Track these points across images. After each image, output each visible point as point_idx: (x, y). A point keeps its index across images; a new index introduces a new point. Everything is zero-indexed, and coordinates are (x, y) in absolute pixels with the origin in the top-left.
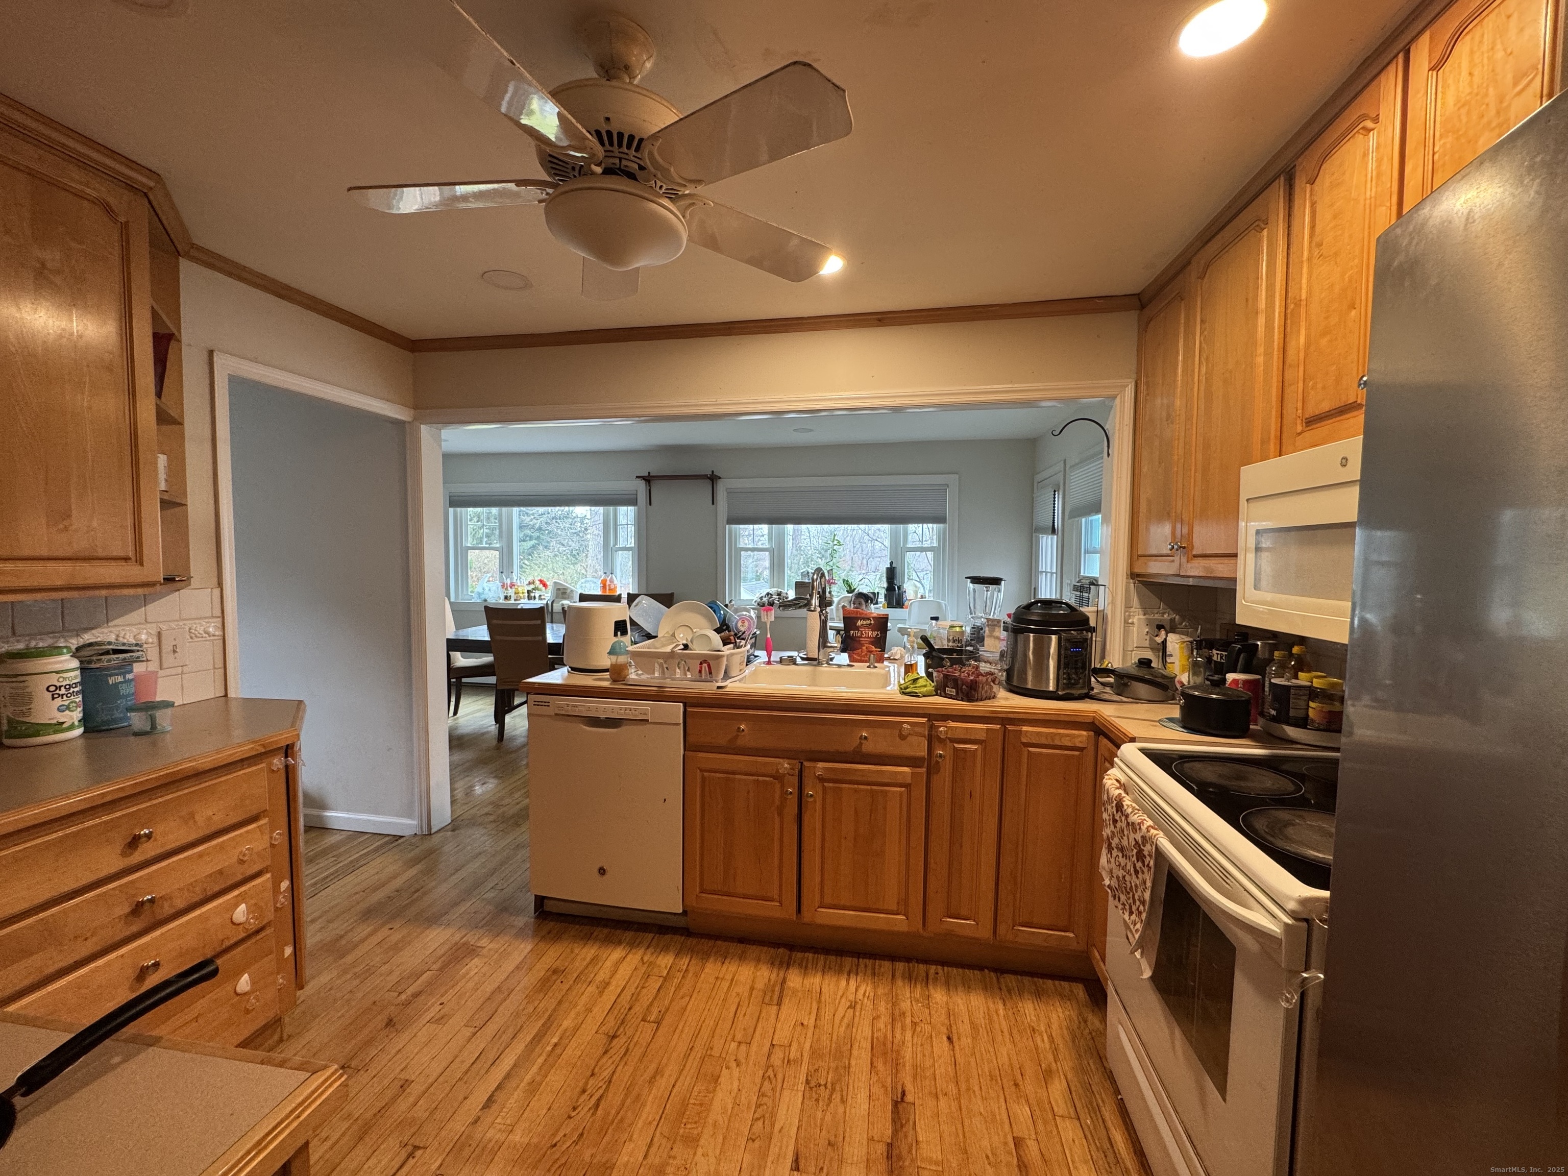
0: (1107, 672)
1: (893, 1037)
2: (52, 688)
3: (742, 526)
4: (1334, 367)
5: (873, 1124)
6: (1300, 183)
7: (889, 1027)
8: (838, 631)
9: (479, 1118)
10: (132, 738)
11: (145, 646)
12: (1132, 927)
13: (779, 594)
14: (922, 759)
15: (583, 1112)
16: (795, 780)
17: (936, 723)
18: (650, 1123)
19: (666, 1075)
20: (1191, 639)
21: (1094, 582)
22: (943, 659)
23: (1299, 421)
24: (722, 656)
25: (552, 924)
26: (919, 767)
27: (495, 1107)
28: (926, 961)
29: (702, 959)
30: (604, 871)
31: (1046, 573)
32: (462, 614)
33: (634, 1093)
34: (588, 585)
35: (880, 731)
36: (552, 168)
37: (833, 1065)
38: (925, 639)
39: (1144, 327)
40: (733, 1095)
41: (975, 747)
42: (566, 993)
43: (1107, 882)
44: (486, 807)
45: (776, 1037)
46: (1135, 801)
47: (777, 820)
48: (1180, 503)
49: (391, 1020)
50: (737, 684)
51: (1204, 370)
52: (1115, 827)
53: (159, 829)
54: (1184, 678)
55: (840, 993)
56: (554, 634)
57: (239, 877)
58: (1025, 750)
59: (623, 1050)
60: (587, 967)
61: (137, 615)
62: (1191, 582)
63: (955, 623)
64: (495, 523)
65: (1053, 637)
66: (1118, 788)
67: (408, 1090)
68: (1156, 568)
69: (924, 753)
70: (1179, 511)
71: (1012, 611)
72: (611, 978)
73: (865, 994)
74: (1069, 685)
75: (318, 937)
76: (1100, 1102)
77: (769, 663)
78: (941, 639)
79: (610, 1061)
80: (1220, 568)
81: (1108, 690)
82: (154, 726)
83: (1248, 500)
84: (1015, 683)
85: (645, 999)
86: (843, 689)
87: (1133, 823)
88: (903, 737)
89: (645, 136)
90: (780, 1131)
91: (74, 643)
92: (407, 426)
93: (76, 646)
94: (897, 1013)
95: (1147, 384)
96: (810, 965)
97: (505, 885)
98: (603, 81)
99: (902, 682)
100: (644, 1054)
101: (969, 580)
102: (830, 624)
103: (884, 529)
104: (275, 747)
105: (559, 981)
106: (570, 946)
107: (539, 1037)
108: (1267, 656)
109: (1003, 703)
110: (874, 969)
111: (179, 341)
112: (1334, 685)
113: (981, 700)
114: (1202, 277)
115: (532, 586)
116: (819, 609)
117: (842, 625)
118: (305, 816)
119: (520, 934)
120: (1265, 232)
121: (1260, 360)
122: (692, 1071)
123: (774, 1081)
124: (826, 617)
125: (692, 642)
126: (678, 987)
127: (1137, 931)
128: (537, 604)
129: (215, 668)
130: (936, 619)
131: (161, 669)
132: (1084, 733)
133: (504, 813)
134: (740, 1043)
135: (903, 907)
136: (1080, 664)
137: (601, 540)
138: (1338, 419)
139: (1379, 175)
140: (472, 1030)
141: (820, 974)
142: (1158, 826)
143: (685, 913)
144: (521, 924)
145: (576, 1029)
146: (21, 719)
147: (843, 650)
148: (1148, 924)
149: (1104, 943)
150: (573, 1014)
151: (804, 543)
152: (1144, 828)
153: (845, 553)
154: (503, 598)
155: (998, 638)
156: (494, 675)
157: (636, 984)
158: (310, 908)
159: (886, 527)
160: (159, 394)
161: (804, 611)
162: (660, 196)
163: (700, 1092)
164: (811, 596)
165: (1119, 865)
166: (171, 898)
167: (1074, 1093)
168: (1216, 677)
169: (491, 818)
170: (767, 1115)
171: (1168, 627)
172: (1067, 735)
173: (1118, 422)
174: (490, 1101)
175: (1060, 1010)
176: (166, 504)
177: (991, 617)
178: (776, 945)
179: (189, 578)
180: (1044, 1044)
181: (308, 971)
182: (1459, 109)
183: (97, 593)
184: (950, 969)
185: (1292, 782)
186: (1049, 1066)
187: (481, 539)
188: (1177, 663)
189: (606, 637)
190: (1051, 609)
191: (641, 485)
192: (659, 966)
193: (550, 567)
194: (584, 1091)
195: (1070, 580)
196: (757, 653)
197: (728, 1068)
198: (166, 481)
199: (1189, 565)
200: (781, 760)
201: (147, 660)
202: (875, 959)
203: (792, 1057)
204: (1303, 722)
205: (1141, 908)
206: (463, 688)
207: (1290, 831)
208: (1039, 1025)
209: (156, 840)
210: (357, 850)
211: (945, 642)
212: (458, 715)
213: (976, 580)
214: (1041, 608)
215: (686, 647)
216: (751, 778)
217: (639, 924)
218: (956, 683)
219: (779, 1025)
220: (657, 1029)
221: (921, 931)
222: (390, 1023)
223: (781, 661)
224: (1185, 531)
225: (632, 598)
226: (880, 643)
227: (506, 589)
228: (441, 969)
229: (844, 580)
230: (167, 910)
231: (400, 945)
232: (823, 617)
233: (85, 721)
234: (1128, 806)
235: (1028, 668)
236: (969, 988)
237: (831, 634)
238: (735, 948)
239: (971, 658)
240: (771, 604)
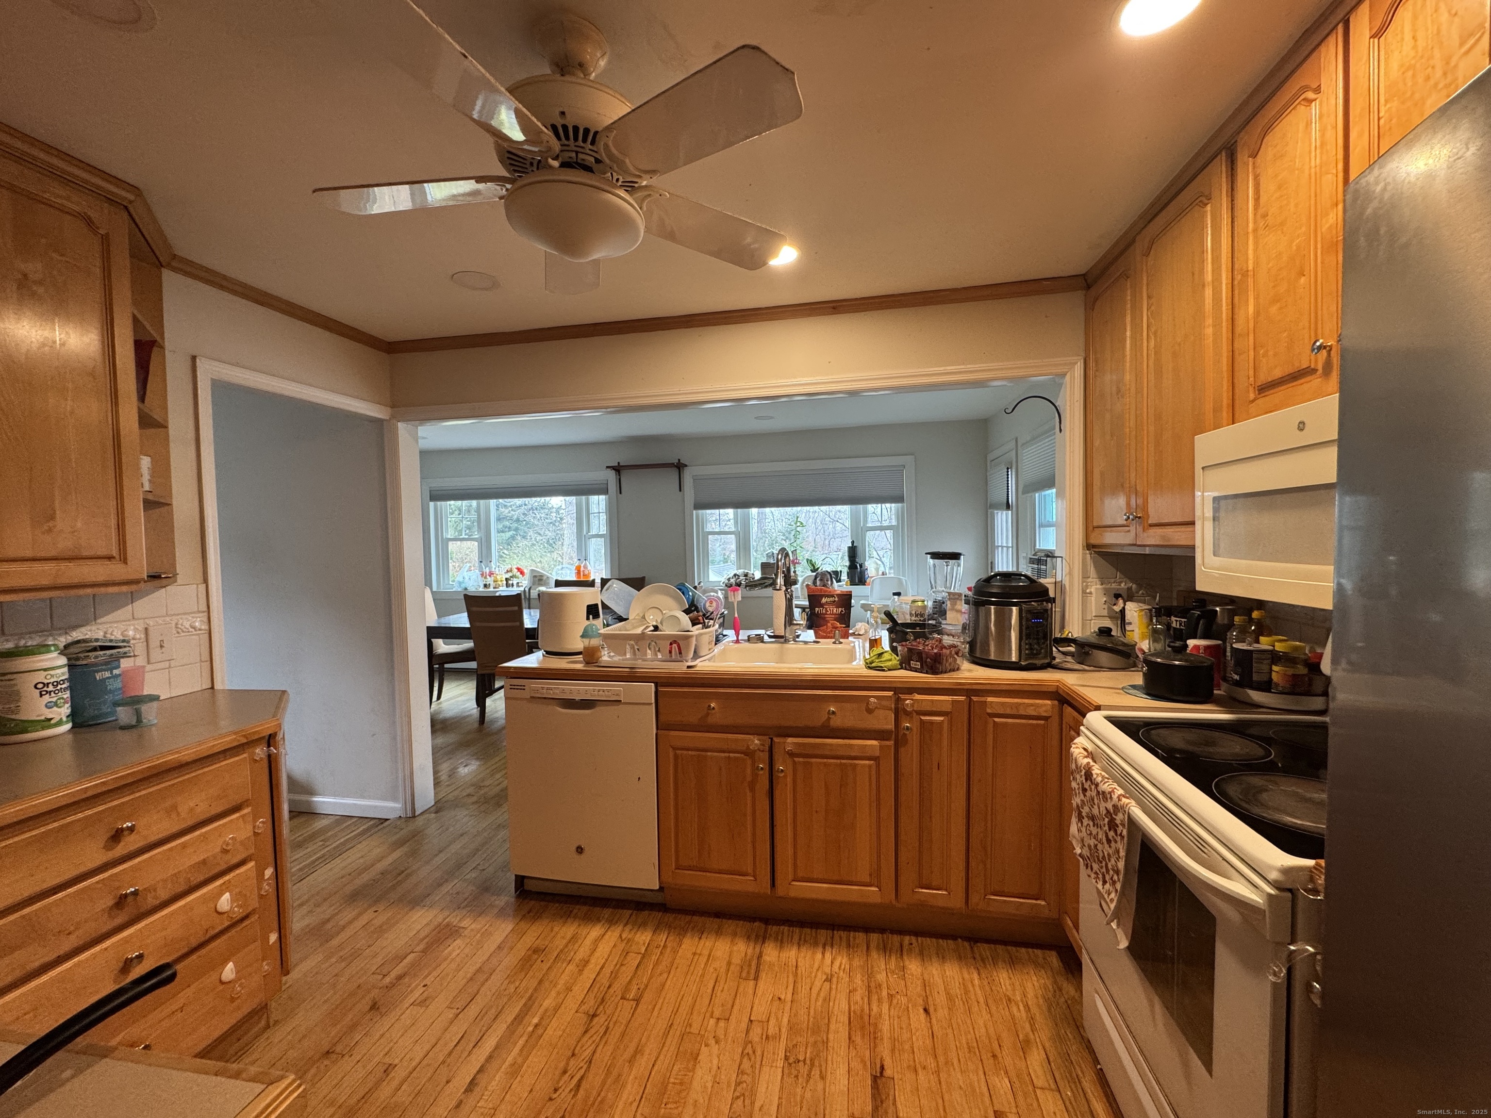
0: (1068, 641)
1: (870, 1010)
2: (40, 686)
3: (709, 511)
4: (1285, 335)
5: (853, 1100)
6: (1242, 157)
7: (866, 999)
8: (804, 609)
9: (461, 1101)
10: (119, 732)
11: (132, 642)
12: (1106, 896)
13: (746, 575)
14: (889, 732)
15: (564, 1094)
16: (766, 756)
17: (902, 696)
18: (631, 1103)
19: (647, 1051)
20: (1150, 607)
21: (1050, 555)
22: (907, 633)
23: (1251, 389)
24: (691, 636)
25: (533, 902)
26: (887, 740)
27: (477, 1090)
28: (901, 932)
29: (679, 934)
30: (582, 849)
31: (1002, 547)
32: (443, 603)
33: (615, 1073)
34: (563, 572)
35: (848, 706)
36: (511, 164)
37: (812, 1040)
38: (888, 614)
39: (1090, 306)
40: (713, 1073)
41: (942, 718)
42: (546, 973)
43: (1078, 851)
44: (468, 788)
45: (753, 1014)
46: (1103, 769)
47: (749, 794)
48: (1133, 475)
49: (375, 1003)
50: (707, 663)
51: (1152, 344)
52: (1085, 796)
53: (141, 823)
54: (1145, 645)
55: (816, 966)
56: (530, 619)
57: (223, 867)
58: (990, 720)
59: (602, 1030)
60: (566, 946)
61: (124, 612)
62: (1147, 551)
63: (917, 598)
64: (474, 516)
65: (1014, 608)
66: (1086, 757)
67: (393, 1074)
68: (1111, 538)
69: (891, 726)
70: (1133, 483)
71: (973, 585)
72: (590, 956)
73: (840, 966)
74: (1032, 655)
75: (307, 921)
76: (1080, 1073)
77: (737, 641)
78: (904, 613)
79: (590, 1042)
80: (1178, 537)
81: (1069, 659)
82: (139, 720)
83: (1203, 468)
84: (978, 655)
85: (624, 978)
86: (810, 665)
87: (1104, 793)
88: (870, 711)
89: (600, 129)
90: (760, 1110)
91: (62, 641)
92: (385, 423)
93: (64, 644)
94: (873, 985)
95: (1096, 361)
96: (785, 939)
97: (487, 865)
98: (558, 76)
99: (868, 657)
100: (623, 1034)
101: (929, 556)
102: (795, 602)
103: (844, 511)
104: (256, 737)
105: (539, 960)
106: (550, 924)
107: (519, 1019)
108: (1226, 622)
109: (967, 674)
110: (848, 940)
111: (162, 347)
112: (1296, 648)
113: (946, 672)
114: (1147, 254)
115: (510, 574)
116: (784, 588)
117: (807, 603)
118: (291, 802)
119: (502, 913)
120: (1209, 207)
121: (1209, 331)
122: (672, 1049)
123: (753, 1059)
124: (791, 596)
125: (661, 623)
126: (657, 963)
127: (1112, 900)
128: (514, 591)
129: (201, 661)
130: (898, 594)
131: (149, 663)
132: (1049, 702)
133: (486, 793)
134: (718, 1019)
135: (875, 879)
136: (1041, 634)
137: (574, 528)
138: (1291, 385)
139: (1323, 144)
140: (455, 1011)
141: (795, 948)
142: (1129, 794)
143: (661, 889)
144: (502, 903)
145: (556, 1009)
146: (9, 716)
147: (810, 627)
148: (1122, 895)
149: (1077, 911)
150: (553, 994)
151: (769, 525)
152: (1115, 797)
153: (808, 535)
154: (482, 586)
155: (960, 611)
156: (475, 660)
157: (614, 963)
158: (294, 892)
159: (846, 508)
160: (142, 398)
161: (769, 591)
162: (615, 187)
163: (680, 1071)
164: (776, 575)
165: (1091, 834)
166: (155, 890)
167: (1052, 1064)
168: (1178, 644)
169: (474, 799)
170: (747, 1094)
171: (1125, 595)
172: (1032, 705)
173: (1068, 399)
174: (473, 1084)
175: (1034, 978)
176: (150, 504)
177: (952, 590)
178: (752, 919)
179: (175, 575)
180: (1021, 1014)
181: (293, 957)
182: (1403, 73)
183: (81, 592)
184: (924, 939)
185: (1260, 746)
186: (1027, 1036)
187: (460, 531)
188: (1137, 630)
189: (578, 620)
190: (1010, 581)
191: (612, 474)
192: (638, 943)
193: (528, 555)
194: (565, 1072)
195: (1026, 554)
196: (725, 632)
197: (707, 1045)
198: (150, 481)
199: (1145, 534)
200: (751, 737)
201: (135, 656)
202: (850, 931)
203: (770, 1033)
204: (1266, 686)
205: (1115, 877)
206: (446, 674)
207: (1265, 796)
208: (1014, 995)
209: (139, 832)
210: (344, 834)
211: (908, 617)
212: (442, 699)
213: (936, 556)
214: (1001, 581)
215: (656, 628)
216: (723, 755)
217: (618, 900)
218: (920, 656)
219: (757, 1001)
220: (637, 1005)
221: (894, 902)
222: (374, 1007)
223: (749, 639)
224: (1140, 501)
225: (604, 582)
226: (845, 619)
227: (486, 578)
228: (424, 951)
229: (807, 560)
230: (151, 901)
231: (384, 927)
232: (788, 596)
233: (73, 715)
234: (1097, 775)
235: (991, 639)
236: (943, 958)
237: (797, 612)
238: (709, 922)
239: (934, 632)
240: (739, 585)
